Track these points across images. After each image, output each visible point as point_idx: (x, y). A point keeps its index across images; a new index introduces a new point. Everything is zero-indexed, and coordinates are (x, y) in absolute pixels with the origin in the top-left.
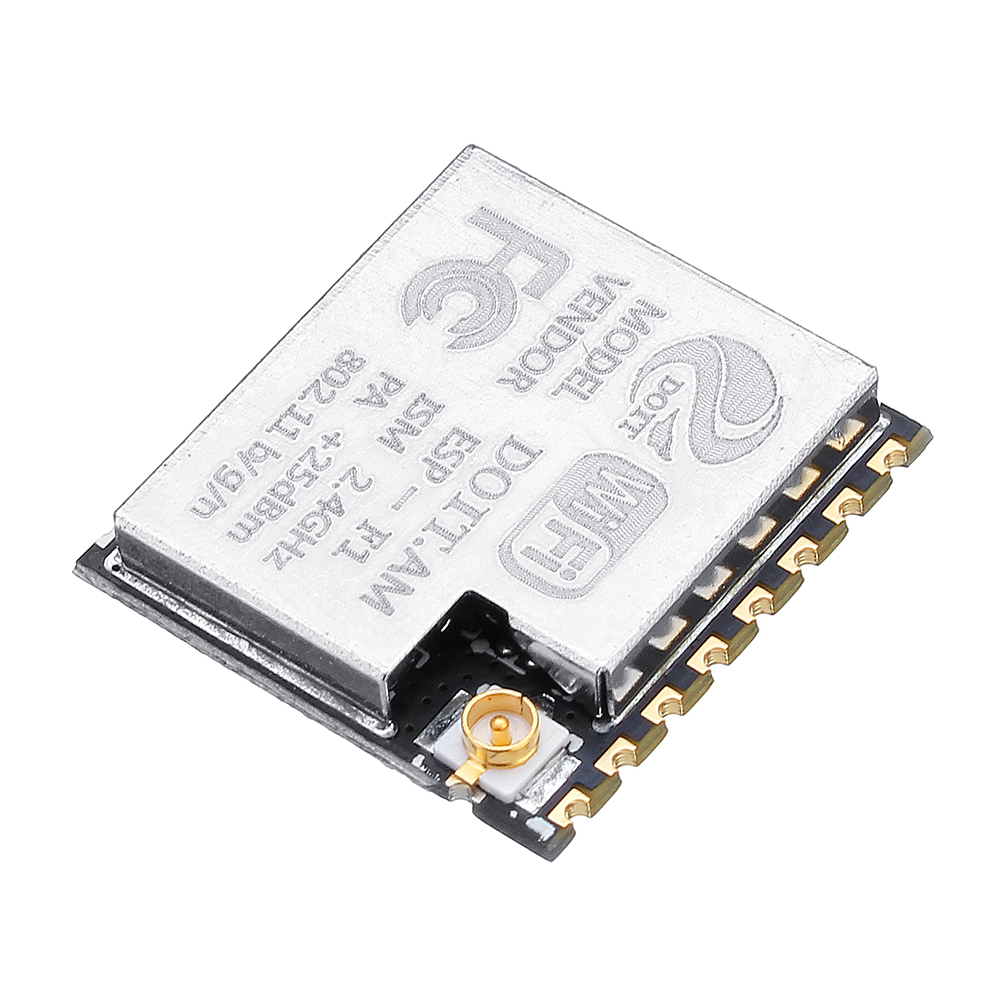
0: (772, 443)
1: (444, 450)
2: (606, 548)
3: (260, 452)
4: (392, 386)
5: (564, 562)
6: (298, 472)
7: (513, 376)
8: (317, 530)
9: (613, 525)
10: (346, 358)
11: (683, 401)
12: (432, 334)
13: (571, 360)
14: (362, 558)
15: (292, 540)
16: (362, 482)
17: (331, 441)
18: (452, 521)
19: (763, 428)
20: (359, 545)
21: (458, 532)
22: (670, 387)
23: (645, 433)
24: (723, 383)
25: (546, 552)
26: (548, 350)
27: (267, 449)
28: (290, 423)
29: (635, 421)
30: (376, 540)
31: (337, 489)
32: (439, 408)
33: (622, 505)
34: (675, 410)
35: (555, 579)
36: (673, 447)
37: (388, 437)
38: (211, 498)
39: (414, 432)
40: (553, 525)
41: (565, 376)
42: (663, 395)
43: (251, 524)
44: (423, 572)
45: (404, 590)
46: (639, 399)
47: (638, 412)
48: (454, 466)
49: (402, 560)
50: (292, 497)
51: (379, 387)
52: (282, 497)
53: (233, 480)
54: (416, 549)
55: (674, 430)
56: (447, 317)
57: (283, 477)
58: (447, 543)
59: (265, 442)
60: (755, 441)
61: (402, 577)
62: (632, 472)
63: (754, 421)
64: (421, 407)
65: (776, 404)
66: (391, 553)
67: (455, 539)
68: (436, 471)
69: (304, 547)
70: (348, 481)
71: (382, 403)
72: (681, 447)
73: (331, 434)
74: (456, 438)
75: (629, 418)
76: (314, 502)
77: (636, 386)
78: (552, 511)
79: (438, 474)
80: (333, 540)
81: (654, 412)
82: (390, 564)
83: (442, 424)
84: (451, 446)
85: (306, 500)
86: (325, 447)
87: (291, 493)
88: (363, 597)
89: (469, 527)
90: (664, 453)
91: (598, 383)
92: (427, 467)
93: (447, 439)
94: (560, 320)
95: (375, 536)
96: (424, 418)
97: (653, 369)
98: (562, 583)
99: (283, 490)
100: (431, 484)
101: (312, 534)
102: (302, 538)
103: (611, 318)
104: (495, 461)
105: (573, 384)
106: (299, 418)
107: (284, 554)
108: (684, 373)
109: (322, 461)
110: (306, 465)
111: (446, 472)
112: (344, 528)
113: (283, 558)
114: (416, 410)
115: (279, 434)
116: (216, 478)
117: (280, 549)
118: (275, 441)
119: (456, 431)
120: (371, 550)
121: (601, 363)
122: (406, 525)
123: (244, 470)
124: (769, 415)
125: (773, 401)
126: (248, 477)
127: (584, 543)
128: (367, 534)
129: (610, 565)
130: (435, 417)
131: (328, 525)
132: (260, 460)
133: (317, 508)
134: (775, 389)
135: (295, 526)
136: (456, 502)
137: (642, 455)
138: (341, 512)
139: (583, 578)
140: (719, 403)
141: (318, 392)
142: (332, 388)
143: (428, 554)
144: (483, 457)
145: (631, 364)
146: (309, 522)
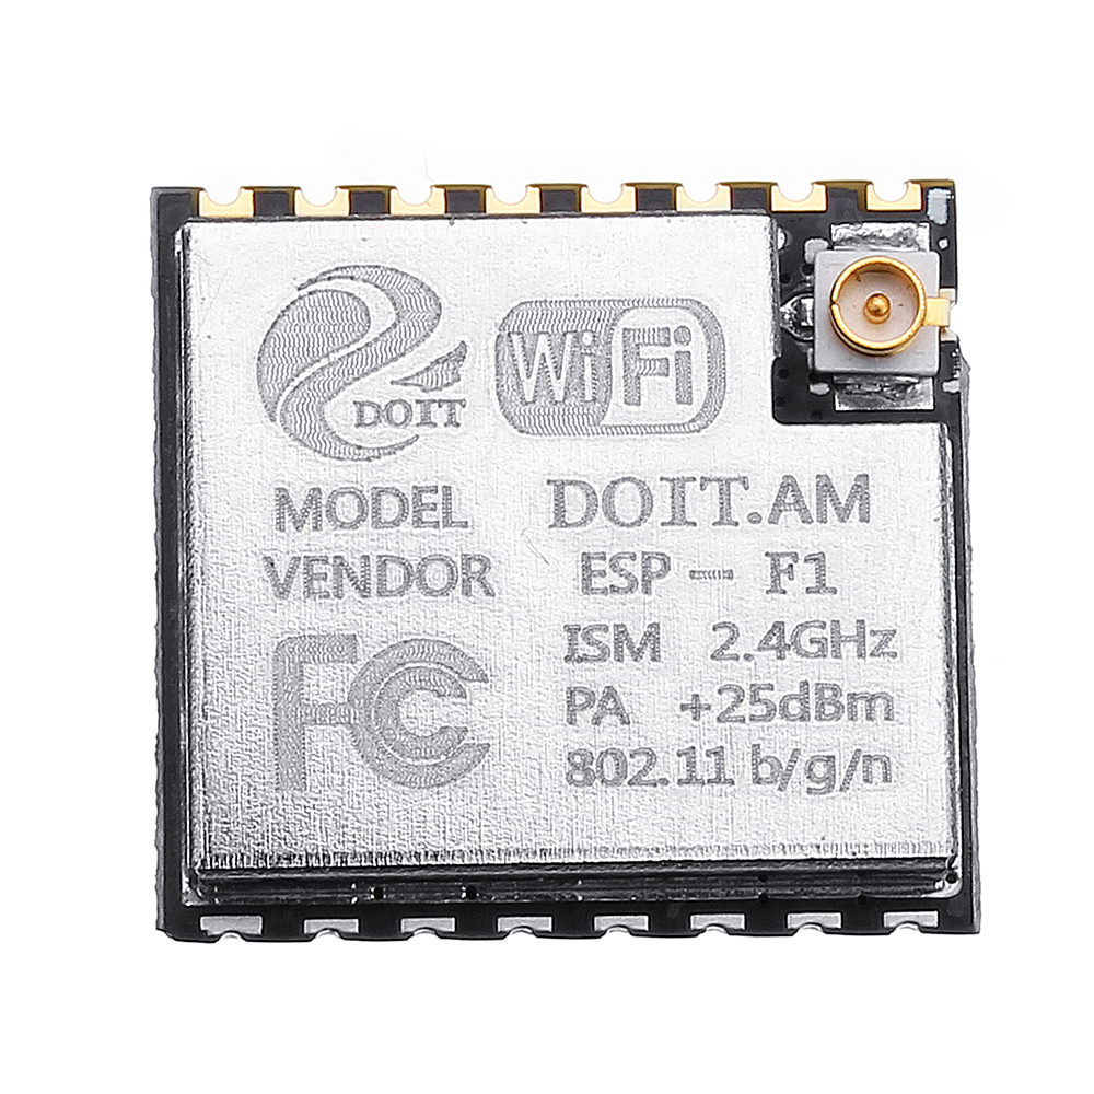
0: (365, 255)
1: (623, 583)
2: (623, 323)
3: (765, 770)
4: (580, 699)
5: (669, 352)
6: (761, 710)
7: (475, 584)
8: (817, 633)
9: (587, 339)
10: (579, 777)
11: (377, 387)
12: (480, 711)
13: (410, 542)
14: (817, 559)
15: (849, 649)
16: (725, 633)
17: (695, 708)
18: (703, 505)
19: (352, 278)
20: (806, 573)
21: (713, 488)
22: (369, 413)
23: (447, 394)
24: (324, 362)
25: (671, 380)
26: (414, 576)
27: (756, 764)
28: (706, 766)
29: (439, 414)
30: (785, 563)
31: (751, 653)
32: (572, 630)
33: (557, 349)
34: (395, 386)
35: (698, 346)
36: (443, 353)
37: (647, 652)
38: (859, 774)
39: (621, 632)
40: (633, 398)
41: (436, 532)
42: (384, 414)
43: (861, 705)
44: (789, 484)
45: (825, 486)
46: (407, 433)
47: (426, 421)
48: (633, 557)
49: (791, 517)
50: (797, 691)
51: (590, 713)
52: (804, 701)
53: (820, 770)
54: (766, 514)
55: (422, 367)
56: (449, 712)
57: (778, 720)
58: (735, 487)
59: (748, 774)
60: (375, 275)
61: (810, 500)
62: (506, 368)
63: (349, 294)
64: (583, 648)
65: (311, 288)
66: (792, 534)
67: (725, 484)
68: (655, 567)
69: (848, 629)
70: (731, 650)
71: (610, 693)
72: (439, 344)
73: (688, 714)
74: (597, 582)
75: (440, 425)
76: (785, 662)
77: (392, 450)
78: (617, 412)
79: (656, 565)
80: (819, 607)
81: (414, 404)
82: (806, 525)
83: (590, 611)
84: (614, 579)
85: (788, 674)
86: (709, 708)
87: (792, 697)
88: (864, 519)
89: (698, 481)
90: (460, 354)
91: (419, 491)
92: (655, 584)
93: (604, 591)
94: (364, 591)
95: (779, 568)
96: (596, 635)
97: (359, 448)
98: (698, 335)
99: (794, 708)
100: (674, 562)
101: (827, 633)
102: (838, 640)
103: (325, 541)
104: (596, 520)
105: (439, 515)
106: (691, 765)
107: (871, 642)
108: (340, 413)
109: (728, 698)
110: (745, 709)
111: (647, 558)
112: (795, 607)
113: (877, 639)
114: (593, 651)
115: (728, 768)
116: (830, 788)
117: (868, 652)
118: (739, 765)
119: (587, 588)
120: (801, 557)
121: (390, 508)
122: (746, 548)
123: (800, 769)
124: (331, 285)
125: (310, 293)
126: (805, 757)
127: (633, 352)
128: (784, 577)
129: (637, 304)
130: (587, 624)
131: (804, 626)
132: (775, 763)
133: (791, 655)
134: (293, 303)
135: (830, 659)
136: (678, 518)
137: (478, 375)
138: (779, 627)
139: (674, 319)
140: (353, 348)
141: (644, 772)
142: (629, 760)
143: (761, 497)
144: (600, 536)
145: (367, 476)
146: (815, 648)
